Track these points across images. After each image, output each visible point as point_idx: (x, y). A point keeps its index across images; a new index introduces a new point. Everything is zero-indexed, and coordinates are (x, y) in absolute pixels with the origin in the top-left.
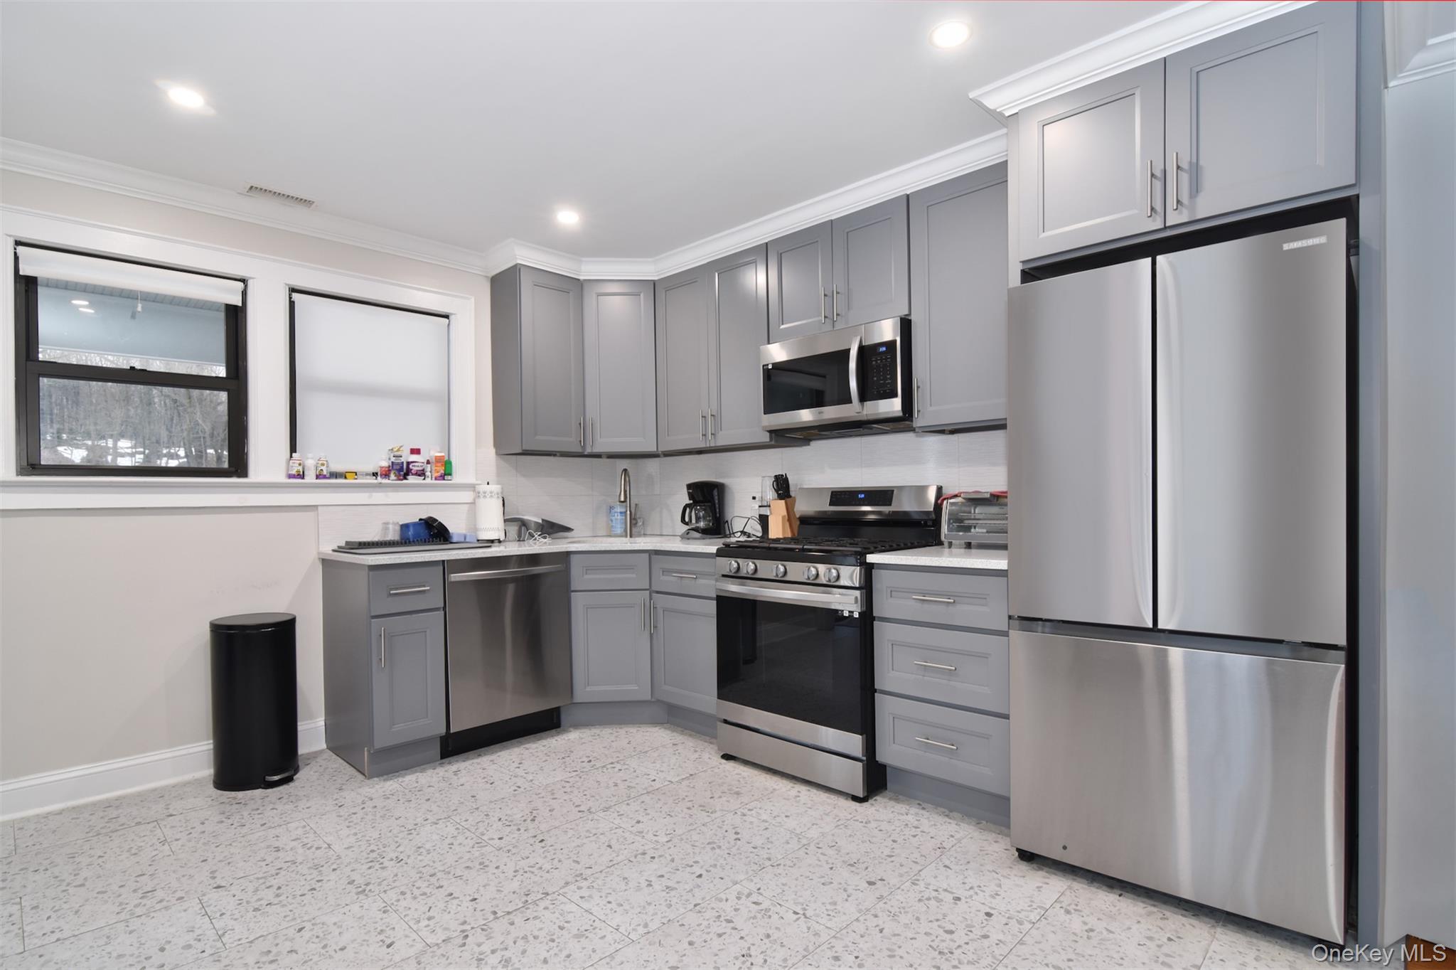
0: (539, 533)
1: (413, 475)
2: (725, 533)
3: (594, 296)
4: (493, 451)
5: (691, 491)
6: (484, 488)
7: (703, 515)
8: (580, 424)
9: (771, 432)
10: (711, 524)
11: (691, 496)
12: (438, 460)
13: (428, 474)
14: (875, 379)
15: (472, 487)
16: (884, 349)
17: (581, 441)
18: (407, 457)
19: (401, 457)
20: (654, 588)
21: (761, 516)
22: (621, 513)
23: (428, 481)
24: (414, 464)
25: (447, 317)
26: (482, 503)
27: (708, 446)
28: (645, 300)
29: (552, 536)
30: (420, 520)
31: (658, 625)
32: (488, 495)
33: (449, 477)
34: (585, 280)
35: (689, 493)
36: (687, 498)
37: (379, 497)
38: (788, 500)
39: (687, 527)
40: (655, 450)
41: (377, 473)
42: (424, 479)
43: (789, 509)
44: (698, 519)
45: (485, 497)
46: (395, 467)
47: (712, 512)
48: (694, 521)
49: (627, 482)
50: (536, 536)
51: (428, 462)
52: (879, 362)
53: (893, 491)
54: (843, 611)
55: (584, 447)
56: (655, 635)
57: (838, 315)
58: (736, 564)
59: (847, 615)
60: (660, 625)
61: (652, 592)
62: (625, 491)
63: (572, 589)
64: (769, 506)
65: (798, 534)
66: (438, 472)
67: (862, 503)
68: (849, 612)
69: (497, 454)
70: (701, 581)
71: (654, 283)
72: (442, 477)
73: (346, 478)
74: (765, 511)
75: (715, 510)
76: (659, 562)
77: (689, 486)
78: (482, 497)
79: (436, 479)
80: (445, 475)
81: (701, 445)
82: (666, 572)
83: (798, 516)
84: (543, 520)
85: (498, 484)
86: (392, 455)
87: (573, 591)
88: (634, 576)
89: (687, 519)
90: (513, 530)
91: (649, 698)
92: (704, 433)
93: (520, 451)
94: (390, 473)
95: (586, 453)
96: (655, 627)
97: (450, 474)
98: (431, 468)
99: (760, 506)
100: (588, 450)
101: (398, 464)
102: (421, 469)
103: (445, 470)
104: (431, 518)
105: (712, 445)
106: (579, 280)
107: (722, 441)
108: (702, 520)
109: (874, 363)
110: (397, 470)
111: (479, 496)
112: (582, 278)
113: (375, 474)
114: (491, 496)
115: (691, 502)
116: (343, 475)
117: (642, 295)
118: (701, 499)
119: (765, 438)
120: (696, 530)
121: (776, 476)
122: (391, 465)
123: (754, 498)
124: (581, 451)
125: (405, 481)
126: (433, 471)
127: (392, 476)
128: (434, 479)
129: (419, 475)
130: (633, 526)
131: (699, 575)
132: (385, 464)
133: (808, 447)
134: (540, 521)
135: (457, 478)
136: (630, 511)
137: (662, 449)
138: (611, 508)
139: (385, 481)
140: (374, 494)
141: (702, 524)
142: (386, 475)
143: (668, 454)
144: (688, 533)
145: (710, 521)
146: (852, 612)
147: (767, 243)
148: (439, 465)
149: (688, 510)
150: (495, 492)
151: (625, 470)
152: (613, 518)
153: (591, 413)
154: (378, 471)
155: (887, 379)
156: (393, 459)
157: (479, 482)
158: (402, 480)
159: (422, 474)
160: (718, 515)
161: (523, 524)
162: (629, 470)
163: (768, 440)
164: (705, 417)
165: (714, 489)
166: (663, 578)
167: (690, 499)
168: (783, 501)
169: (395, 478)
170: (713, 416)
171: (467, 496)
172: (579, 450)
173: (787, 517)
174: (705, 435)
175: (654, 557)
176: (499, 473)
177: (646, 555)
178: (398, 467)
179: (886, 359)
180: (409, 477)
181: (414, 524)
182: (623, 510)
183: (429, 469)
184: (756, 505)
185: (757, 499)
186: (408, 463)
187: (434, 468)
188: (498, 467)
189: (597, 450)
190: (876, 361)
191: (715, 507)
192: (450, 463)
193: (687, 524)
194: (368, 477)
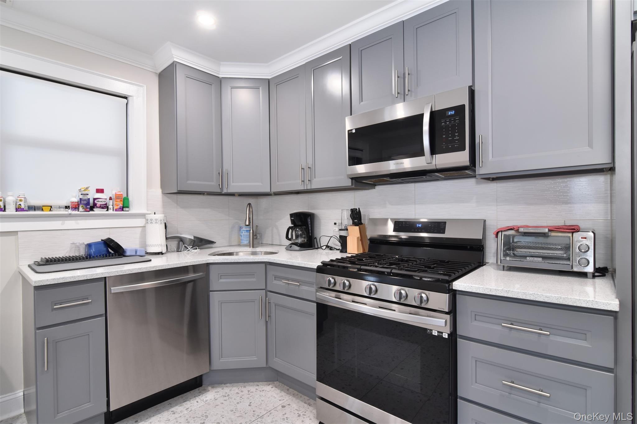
0: (191, 247)
1: (97, 207)
2: (314, 246)
3: (229, 88)
4: (159, 191)
5: (293, 218)
6: (153, 216)
7: (300, 233)
8: (219, 173)
9: (352, 179)
10: (306, 241)
11: (293, 221)
12: (118, 197)
13: (111, 207)
14: (444, 136)
15: (143, 216)
16: (453, 113)
17: (219, 185)
18: (92, 195)
19: (88, 195)
20: (269, 288)
21: (341, 236)
22: (247, 231)
23: (111, 212)
24: (98, 200)
25: (126, 98)
26: (150, 227)
27: (306, 188)
28: (262, 93)
29: (200, 248)
30: (102, 240)
31: (271, 315)
32: (154, 221)
33: (127, 209)
34: (223, 78)
35: (291, 220)
36: (291, 224)
37: (70, 224)
38: (361, 226)
39: (290, 242)
40: (270, 191)
41: (69, 207)
42: (107, 210)
43: (362, 233)
44: (297, 237)
45: (151, 223)
46: (82, 202)
47: (306, 232)
48: (294, 238)
49: (251, 212)
50: (189, 248)
51: (111, 199)
52: (448, 123)
53: (445, 222)
54: (432, 330)
55: (222, 189)
56: (269, 322)
57: (409, 91)
58: (333, 280)
59: (436, 334)
60: (273, 315)
61: (267, 291)
62: (249, 218)
63: (210, 290)
64: (347, 230)
65: (369, 251)
66: (117, 206)
67: (420, 230)
68: (438, 332)
69: (164, 193)
70: (304, 288)
71: (269, 81)
72: (122, 209)
73: (42, 210)
74: (343, 233)
75: (309, 231)
76: (272, 271)
77: (292, 215)
78: (149, 223)
79: (116, 210)
80: (123, 207)
81: (301, 188)
82: (276, 278)
83: (368, 238)
84: (194, 237)
85: (163, 214)
86: (80, 193)
87: (211, 291)
88: (254, 280)
89: (290, 237)
90: (173, 244)
91: (265, 366)
92: (303, 180)
93: (176, 191)
94: (79, 207)
95: (223, 193)
96: (269, 316)
97: (128, 207)
98: (113, 203)
99: (340, 230)
100: (225, 191)
101: (85, 200)
102: (104, 203)
103: (124, 205)
104: (109, 239)
105: (309, 188)
106: (219, 77)
107: (315, 185)
108: (299, 237)
109: (443, 124)
110: (84, 204)
111: (147, 222)
112: (220, 76)
113: (67, 207)
114: (156, 222)
115: (293, 225)
116: (41, 208)
117: (261, 88)
118: (300, 223)
119: (348, 183)
120: (296, 244)
121: (352, 209)
122: (79, 200)
123: (335, 224)
124: (220, 191)
125: (91, 212)
126: (114, 205)
127: (81, 209)
128: (114, 210)
129: (103, 208)
130: (254, 240)
131: (302, 283)
132: (76, 200)
133: (374, 190)
134: (193, 238)
135: (133, 210)
136: (253, 230)
137: (274, 190)
138: (241, 228)
139: (76, 212)
140: (66, 222)
141: (300, 241)
142: (76, 207)
143: (277, 194)
144: (291, 247)
145: (305, 238)
146: (442, 333)
147: (350, 45)
148: (119, 200)
149: (290, 230)
150: (159, 219)
151: (250, 204)
152: (242, 234)
153: (227, 166)
154: (69, 204)
155: (455, 136)
156: (81, 197)
157: (149, 212)
158: (89, 212)
159: (103, 207)
160: (310, 234)
161: (181, 240)
162: (251, 203)
163: (350, 185)
164: (303, 169)
165: (309, 217)
166: (275, 282)
167: (292, 224)
168: (358, 227)
169: (83, 210)
170: (309, 168)
171: (140, 222)
172: (219, 191)
173: (360, 239)
174: (303, 181)
175: (268, 266)
176: (164, 205)
177: (264, 265)
178: (85, 202)
179: (455, 120)
180: (94, 209)
181: (96, 244)
182: (248, 229)
183: (111, 204)
184: (336, 228)
185: (337, 225)
186: (94, 199)
187: (115, 203)
188: (164, 202)
189: (231, 190)
190: (445, 122)
191: (308, 228)
192: (128, 199)
193: (290, 240)
194: (62, 209)
